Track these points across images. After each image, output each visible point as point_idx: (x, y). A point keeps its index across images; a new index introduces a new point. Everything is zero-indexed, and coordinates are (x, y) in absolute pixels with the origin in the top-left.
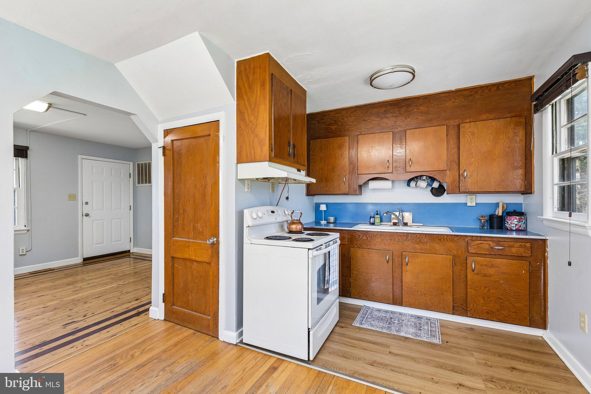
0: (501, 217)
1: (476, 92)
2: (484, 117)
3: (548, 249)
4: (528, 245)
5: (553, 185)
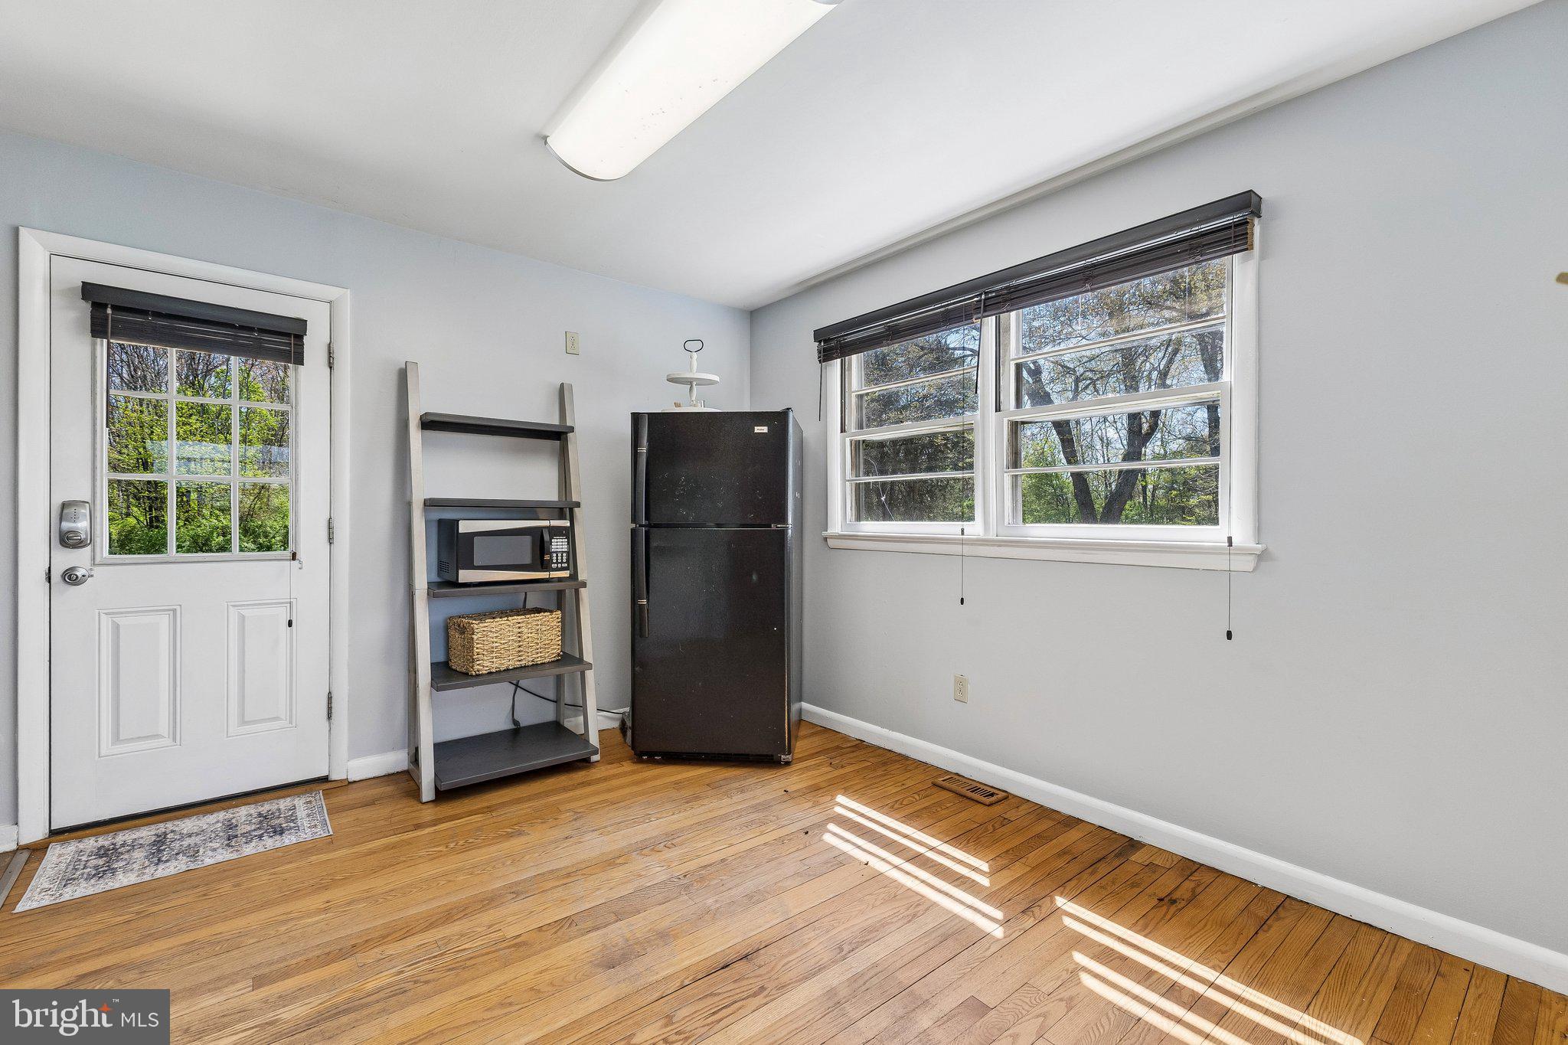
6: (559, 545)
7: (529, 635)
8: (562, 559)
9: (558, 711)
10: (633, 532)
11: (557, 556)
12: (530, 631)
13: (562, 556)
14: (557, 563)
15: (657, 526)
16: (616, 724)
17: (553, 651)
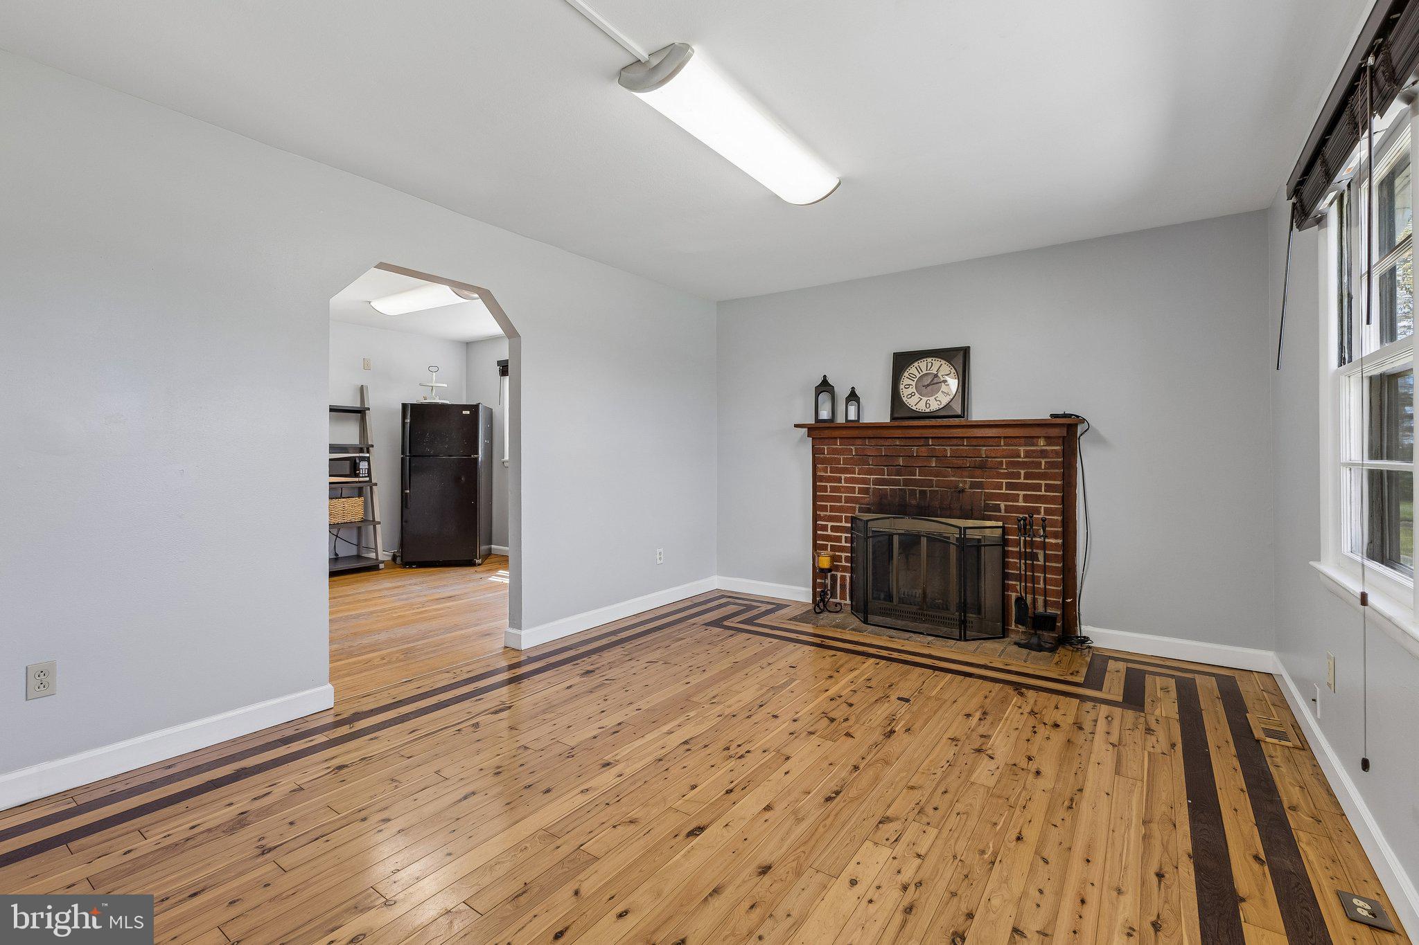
6: (363, 465)
9: (359, 550)
10: (402, 459)
12: (349, 506)
14: (363, 474)
15: (414, 456)
16: (390, 558)
17: (358, 518)
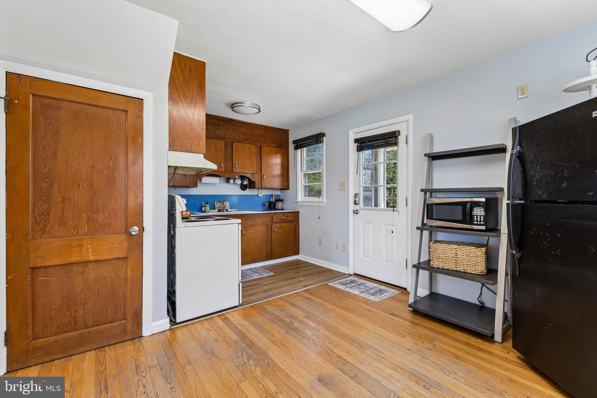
0: (274, 202)
1: (268, 130)
2: (271, 145)
3: (299, 216)
4: (294, 215)
5: (302, 185)
6: (478, 212)
7: (462, 256)
8: (480, 219)
11: (477, 218)
12: (462, 254)
13: (480, 218)
14: (477, 221)
17: (480, 269)
